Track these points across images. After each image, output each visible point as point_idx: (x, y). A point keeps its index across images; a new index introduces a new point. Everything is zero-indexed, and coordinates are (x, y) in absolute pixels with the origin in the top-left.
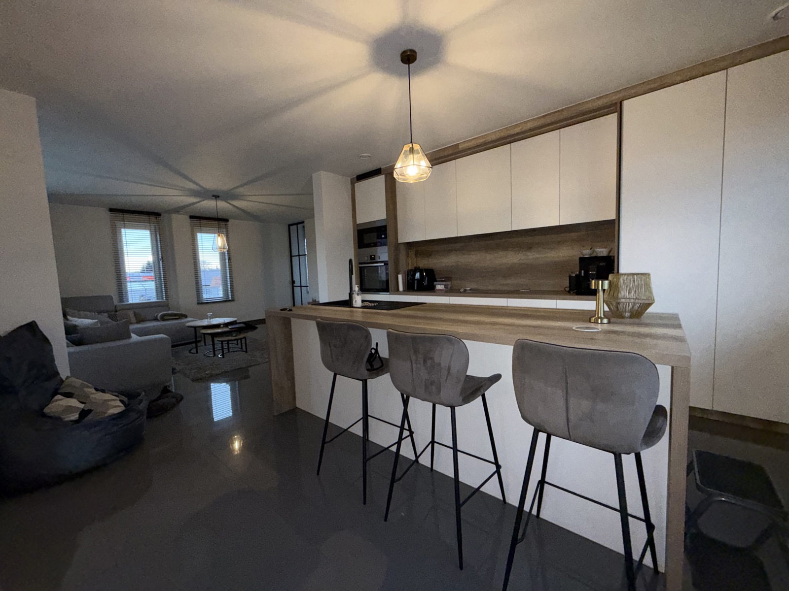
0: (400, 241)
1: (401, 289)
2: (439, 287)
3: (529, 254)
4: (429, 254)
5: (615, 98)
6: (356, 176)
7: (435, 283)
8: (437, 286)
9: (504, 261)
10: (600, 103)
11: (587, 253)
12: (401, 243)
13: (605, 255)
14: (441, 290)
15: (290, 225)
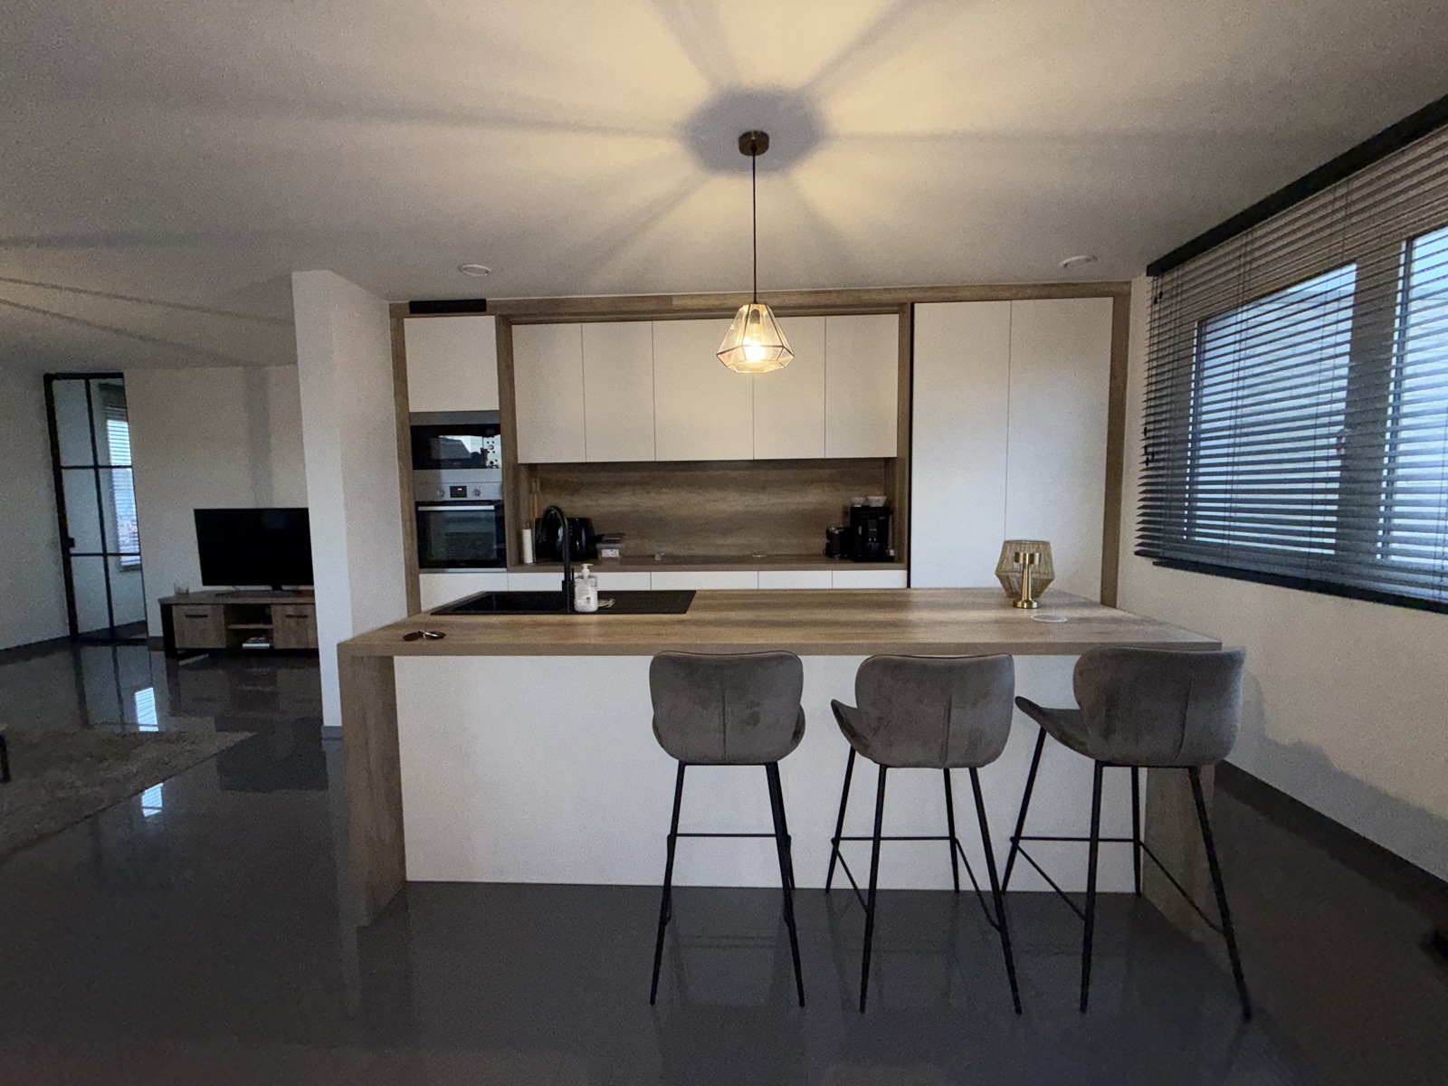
0: (521, 460)
1: (529, 557)
2: (608, 553)
3: (761, 496)
4: (576, 489)
5: (903, 296)
6: (408, 302)
7: (599, 546)
8: (603, 551)
9: (722, 506)
10: (886, 297)
11: (858, 501)
12: (522, 464)
13: (881, 505)
14: (612, 559)
15: (49, 379)
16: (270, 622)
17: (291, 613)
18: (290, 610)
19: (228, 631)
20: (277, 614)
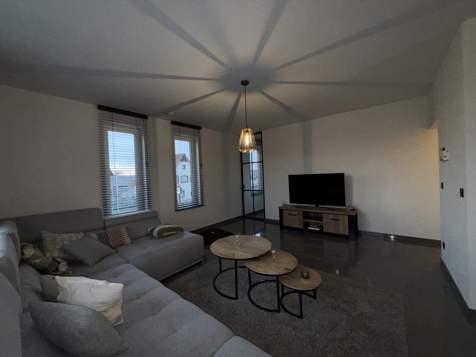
16: (322, 221)
17: (332, 218)
18: (331, 216)
19: (303, 221)
20: (325, 217)
